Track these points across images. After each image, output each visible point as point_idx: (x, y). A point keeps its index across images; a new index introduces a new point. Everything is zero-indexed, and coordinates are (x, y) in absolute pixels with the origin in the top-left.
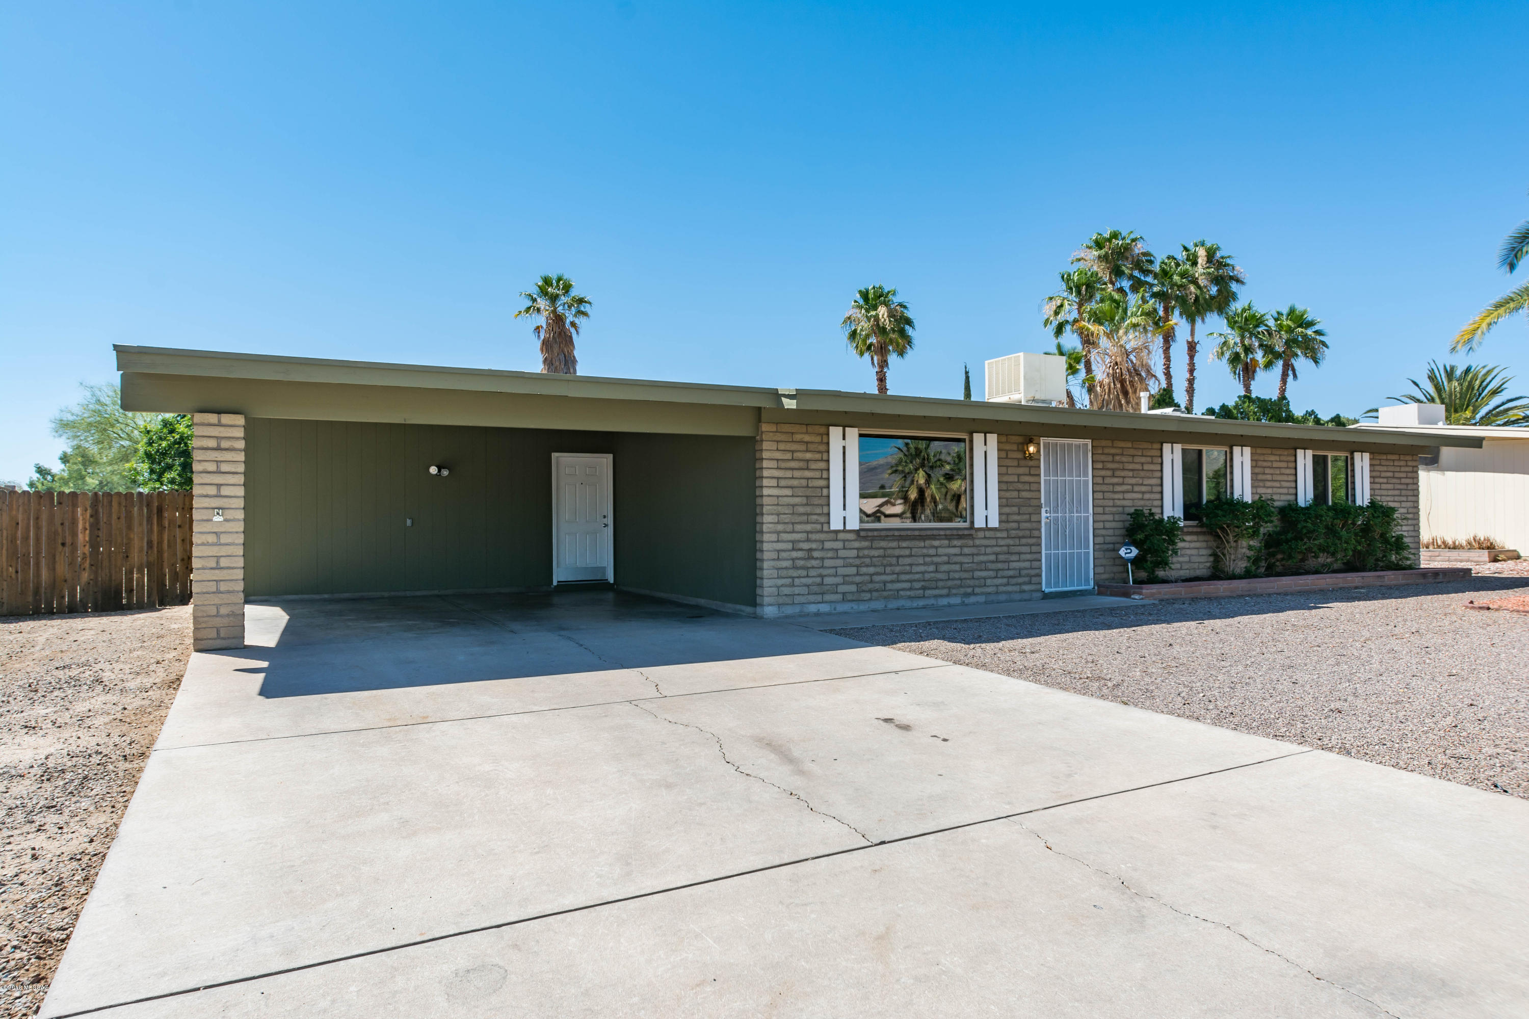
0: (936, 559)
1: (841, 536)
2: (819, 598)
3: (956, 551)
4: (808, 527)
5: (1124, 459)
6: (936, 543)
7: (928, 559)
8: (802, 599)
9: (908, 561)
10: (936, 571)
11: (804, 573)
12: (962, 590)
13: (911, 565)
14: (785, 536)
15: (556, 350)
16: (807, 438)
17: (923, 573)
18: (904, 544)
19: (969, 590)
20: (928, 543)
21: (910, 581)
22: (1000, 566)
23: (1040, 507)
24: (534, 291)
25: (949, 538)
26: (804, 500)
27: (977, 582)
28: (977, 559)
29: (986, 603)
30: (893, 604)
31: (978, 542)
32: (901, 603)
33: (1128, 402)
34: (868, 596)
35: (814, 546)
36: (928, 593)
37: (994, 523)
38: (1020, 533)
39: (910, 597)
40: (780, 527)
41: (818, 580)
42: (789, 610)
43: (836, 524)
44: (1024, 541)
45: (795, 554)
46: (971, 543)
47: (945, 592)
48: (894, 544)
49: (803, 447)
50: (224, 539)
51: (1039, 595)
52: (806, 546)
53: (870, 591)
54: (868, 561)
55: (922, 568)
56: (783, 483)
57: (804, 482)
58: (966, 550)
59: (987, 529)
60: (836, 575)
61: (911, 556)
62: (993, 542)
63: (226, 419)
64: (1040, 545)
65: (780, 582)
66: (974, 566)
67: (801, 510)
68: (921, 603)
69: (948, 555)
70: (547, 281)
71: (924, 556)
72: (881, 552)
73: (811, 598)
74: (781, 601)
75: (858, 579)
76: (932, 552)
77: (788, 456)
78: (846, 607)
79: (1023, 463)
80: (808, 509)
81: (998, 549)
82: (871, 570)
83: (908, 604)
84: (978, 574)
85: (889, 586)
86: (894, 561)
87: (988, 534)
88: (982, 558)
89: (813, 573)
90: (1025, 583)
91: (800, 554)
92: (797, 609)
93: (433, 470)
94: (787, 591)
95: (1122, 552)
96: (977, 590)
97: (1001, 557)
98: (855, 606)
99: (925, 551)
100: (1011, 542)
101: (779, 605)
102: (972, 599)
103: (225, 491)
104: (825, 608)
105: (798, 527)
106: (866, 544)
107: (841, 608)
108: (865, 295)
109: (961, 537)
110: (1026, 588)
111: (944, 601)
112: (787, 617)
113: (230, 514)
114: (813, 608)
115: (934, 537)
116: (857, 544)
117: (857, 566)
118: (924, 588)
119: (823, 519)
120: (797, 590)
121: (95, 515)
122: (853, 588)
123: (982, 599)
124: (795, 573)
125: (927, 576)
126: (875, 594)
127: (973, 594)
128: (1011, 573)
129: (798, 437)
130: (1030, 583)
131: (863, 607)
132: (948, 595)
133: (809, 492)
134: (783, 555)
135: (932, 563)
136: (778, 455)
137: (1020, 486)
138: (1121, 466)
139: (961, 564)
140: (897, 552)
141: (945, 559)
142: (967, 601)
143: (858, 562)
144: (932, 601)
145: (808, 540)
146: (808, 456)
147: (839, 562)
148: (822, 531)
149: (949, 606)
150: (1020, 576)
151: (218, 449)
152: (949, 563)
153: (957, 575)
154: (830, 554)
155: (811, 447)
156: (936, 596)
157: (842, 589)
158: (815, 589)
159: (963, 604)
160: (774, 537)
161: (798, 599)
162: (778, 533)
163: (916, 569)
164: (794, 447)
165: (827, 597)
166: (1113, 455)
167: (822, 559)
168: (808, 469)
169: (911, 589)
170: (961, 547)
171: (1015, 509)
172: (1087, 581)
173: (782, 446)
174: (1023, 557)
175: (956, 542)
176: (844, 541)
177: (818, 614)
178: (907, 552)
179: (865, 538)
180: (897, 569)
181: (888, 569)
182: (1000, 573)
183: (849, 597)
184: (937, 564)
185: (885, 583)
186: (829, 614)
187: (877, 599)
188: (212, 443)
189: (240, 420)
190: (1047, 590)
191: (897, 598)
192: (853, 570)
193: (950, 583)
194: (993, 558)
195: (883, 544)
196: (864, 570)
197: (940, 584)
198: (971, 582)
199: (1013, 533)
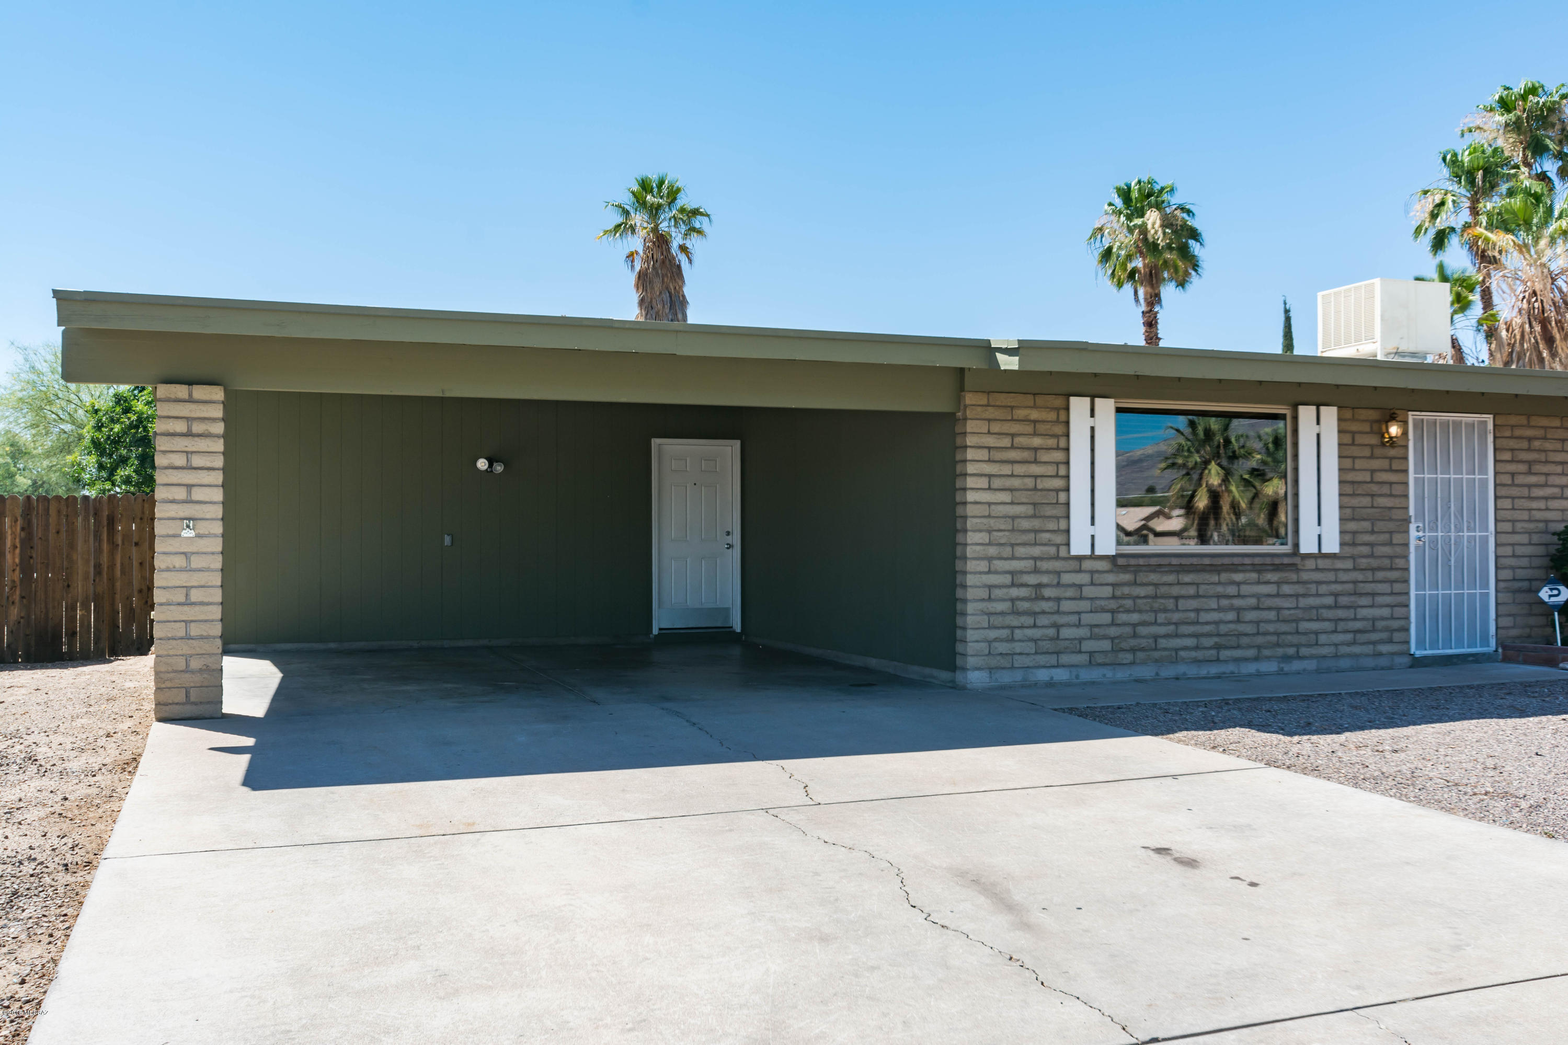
0: (1237, 602)
1: (1087, 565)
2: (1053, 660)
3: (1271, 589)
4: (1036, 551)
5: (1548, 445)
6: (1238, 577)
7: (1225, 602)
8: (1027, 661)
9: (1194, 604)
10: (1238, 621)
11: (1029, 621)
12: (1280, 651)
13: (1197, 611)
14: (999, 565)
15: (657, 286)
16: (1035, 415)
17: (1217, 623)
18: (1187, 578)
19: (1291, 651)
20: (1224, 577)
21: (1196, 636)
22: (1341, 613)
23: (1407, 521)
24: (627, 200)
25: (1259, 569)
26: (1029, 510)
27: (1303, 639)
28: (1303, 602)
29: (1318, 671)
30: (1169, 671)
31: (1305, 576)
32: (1181, 669)
33: (1554, 355)
34: (1129, 657)
35: (1045, 579)
36: (1225, 654)
37: (1332, 545)
38: (1374, 563)
39: (1196, 661)
40: (992, 551)
41: (1051, 632)
42: (1006, 678)
43: (1079, 547)
44: (1380, 575)
45: (1015, 592)
46: (1293, 577)
47: (1251, 653)
48: (1171, 578)
49: (1029, 429)
50: (196, 562)
51: (1406, 660)
52: (1032, 579)
53: (1133, 650)
54: (1128, 603)
55: (1215, 616)
56: (997, 483)
57: (1030, 482)
58: (1286, 589)
59: (1321, 556)
60: (1079, 625)
61: (1197, 596)
62: (1331, 576)
63: (200, 392)
64: (1406, 581)
65: (993, 634)
66: (1299, 613)
67: (1025, 524)
68: (1214, 670)
69: (1258, 596)
70: (645, 185)
71: (1219, 597)
72: (1150, 590)
73: (1042, 659)
74: (994, 662)
75: (1113, 631)
76: (1232, 590)
77: (1006, 442)
78: (1094, 674)
79: (1378, 452)
80: (1036, 524)
81: (1337, 588)
82: (1135, 617)
83: (1192, 671)
84: (1304, 626)
85: (1163, 643)
86: (1170, 604)
87: (1322, 563)
88: (1311, 601)
89: (1043, 620)
90: (1382, 642)
91: (1023, 592)
92: (1018, 676)
93: (482, 464)
94: (1002, 647)
95: (1544, 594)
96: (1304, 651)
97: (1343, 600)
98: (1109, 673)
99: (1220, 589)
100: (1359, 576)
101: (991, 669)
102: (1297, 665)
103: (197, 494)
104: (1061, 675)
105: (1021, 551)
106: (1127, 577)
107: (1087, 675)
108: (1125, 194)
109: (1277, 568)
110: (1384, 648)
111: (1251, 668)
112: (1003, 688)
113: (203, 528)
114: (1042, 675)
115: (1234, 568)
116: (1111, 578)
117: (1113, 612)
118: (1218, 647)
119: (1059, 539)
120: (1018, 647)
121: (27, 528)
122: (1106, 645)
123: (1311, 665)
124: (1014, 621)
125: (1223, 628)
126: (1141, 655)
127: (1298, 657)
128: (1358, 625)
129: (1020, 413)
130: (1390, 641)
131: (1121, 674)
132: (1256, 659)
133: (1037, 497)
134: (997, 593)
135: (1232, 608)
136: (991, 441)
137: (1375, 488)
138: (1542, 457)
139: (1279, 609)
140: (1176, 591)
141: (1252, 601)
142: (1287, 668)
143: (1113, 604)
144: (1231, 667)
145: (1036, 571)
146: (1037, 442)
147: (1084, 605)
148: (1057, 558)
149: (1259, 674)
150: (1374, 630)
151: (189, 434)
152: (1257, 608)
153: (1271, 628)
154: (1070, 593)
155: (1041, 428)
156: (1237, 660)
157: (1088, 646)
158: (1046, 645)
159: (1281, 673)
160: (983, 566)
161: (1019, 661)
162: (990, 559)
163: (1204, 617)
164: (1015, 428)
165: (1065, 659)
166: (1530, 439)
167: (1058, 600)
168: (1036, 462)
169: (1197, 648)
170: (1278, 583)
171: (1366, 525)
172: (1485, 641)
173: (996, 427)
174: (1379, 600)
175: (1270, 576)
176: (1092, 572)
177: (1050, 684)
178: (1191, 591)
179: (1125, 569)
180: (1176, 617)
181: (1161, 617)
182: (1341, 626)
183: (1100, 659)
184: (1239, 610)
185: (1156, 638)
186: (1068, 684)
187: (1144, 663)
188: (181, 427)
189: (217, 394)
190: (1419, 653)
191: (1175, 661)
192: (1106, 618)
193: (1260, 640)
194: (1329, 601)
195: (1154, 577)
196: (1123, 617)
197: (1245, 640)
198: (1294, 639)
199: (1363, 562)
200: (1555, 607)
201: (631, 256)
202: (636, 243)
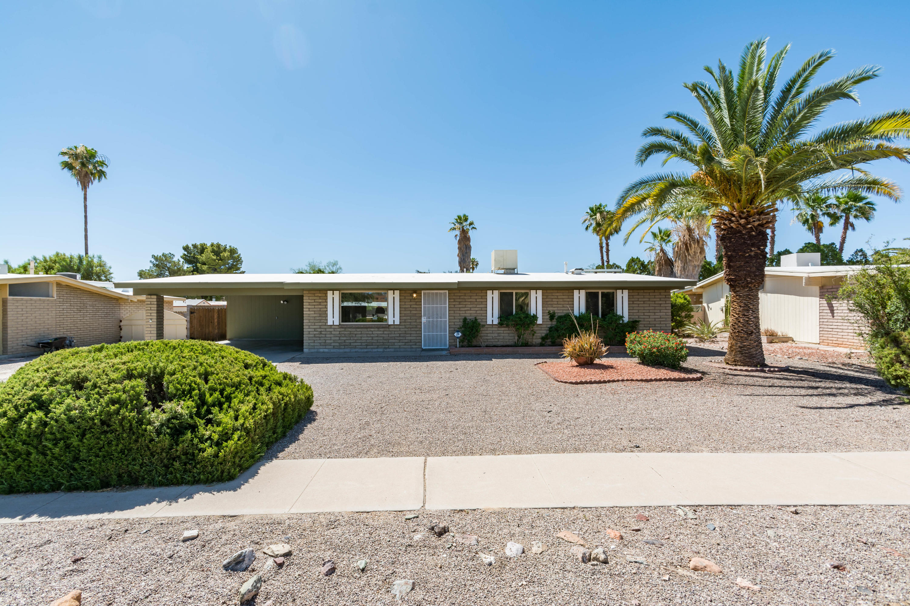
0: (372, 335)
1: (333, 327)
2: (324, 347)
3: (382, 332)
4: (320, 324)
5: (465, 297)
6: (372, 330)
7: (368, 335)
8: (318, 347)
9: (360, 335)
10: (372, 340)
11: (318, 339)
12: (384, 347)
13: (361, 337)
14: (311, 327)
15: (462, 244)
16: (320, 295)
17: (366, 340)
18: (358, 330)
19: (387, 347)
20: (368, 330)
21: (361, 343)
22: (401, 338)
23: (421, 317)
25: (378, 328)
26: (319, 315)
27: (390, 344)
28: (390, 335)
29: (394, 351)
30: (354, 350)
31: (391, 330)
32: (357, 350)
34: (343, 347)
35: (322, 330)
36: (368, 347)
37: (397, 322)
38: (411, 327)
39: (361, 348)
40: (310, 324)
41: (324, 341)
42: (313, 351)
43: (330, 323)
44: (412, 329)
45: (315, 333)
46: (388, 330)
47: (376, 347)
48: (354, 330)
49: (318, 298)
50: (152, 326)
51: (420, 349)
52: (319, 330)
53: (344, 345)
54: (343, 335)
55: (366, 338)
56: (311, 310)
57: (319, 309)
58: (385, 332)
59: (394, 325)
60: (331, 340)
61: (361, 334)
62: (398, 330)
63: (152, 297)
64: (421, 331)
65: (310, 341)
66: (389, 338)
67: (318, 318)
68: (365, 350)
69: (377, 334)
70: (459, 217)
71: (367, 334)
72: (349, 332)
73: (321, 347)
74: (310, 347)
75: (339, 341)
76: (370, 333)
77: (313, 301)
78: (335, 350)
79: (412, 300)
80: (320, 318)
81: (400, 332)
82: (345, 338)
83: (360, 350)
84: (390, 341)
85: (352, 344)
86: (354, 335)
87: (395, 327)
88: (392, 335)
89: (322, 339)
90: (413, 345)
91: (317, 333)
92: (316, 350)
93: (282, 302)
94: (312, 344)
95: (455, 334)
96: (390, 347)
97: (402, 335)
98: (338, 350)
99: (367, 332)
100: (407, 330)
101: (309, 349)
102: (388, 350)
103: (152, 314)
104: (326, 350)
105: (316, 324)
106: (343, 330)
107: (332, 351)
109: (383, 328)
110: (414, 347)
111: (376, 350)
112: (312, 353)
113: (153, 320)
114: (321, 350)
115: (372, 328)
116: (339, 330)
117: (339, 337)
118: (367, 345)
119: (325, 321)
120: (316, 344)
122: (337, 344)
123: (393, 350)
124: (315, 339)
125: (368, 341)
126: (346, 347)
127: (389, 348)
128: (406, 341)
129: (316, 295)
130: (416, 345)
131: (341, 351)
132: (377, 348)
133: (320, 313)
134: (311, 333)
135: (371, 337)
136: (309, 301)
137: (411, 309)
138: (464, 300)
139: (383, 337)
140: (355, 333)
141: (376, 335)
142: (385, 350)
143: (339, 335)
144: (370, 350)
145: (320, 328)
146: (320, 301)
147: (332, 336)
148: (325, 325)
149: (378, 352)
150: (411, 342)
151: (151, 304)
152: (377, 337)
153: (381, 341)
154: (329, 333)
155: (321, 298)
156: (372, 348)
157: (333, 344)
158: (323, 344)
159: (383, 351)
160: (307, 327)
161: (316, 347)
162: (309, 326)
163: (363, 338)
164: (315, 298)
165: (327, 347)
166: (460, 296)
167: (326, 334)
168: (320, 305)
169: (361, 345)
170: (383, 331)
171: (409, 318)
172: (445, 345)
173: (310, 298)
174: (412, 335)
175: (381, 330)
176: (334, 328)
177: (324, 352)
178: (360, 333)
179: (342, 328)
180: (355, 338)
181: (352, 338)
182: (401, 341)
183: (336, 347)
184: (372, 337)
185: (350, 343)
186: (327, 352)
187: (347, 348)
188: (149, 303)
189: (155, 297)
190: (424, 348)
191: (356, 348)
192: (338, 338)
193: (378, 344)
194: (398, 335)
195: (350, 330)
196: (342, 338)
197: (374, 344)
198: (388, 344)
199: (408, 326)
200: (458, 338)
201: (456, 236)
202: (458, 232)
